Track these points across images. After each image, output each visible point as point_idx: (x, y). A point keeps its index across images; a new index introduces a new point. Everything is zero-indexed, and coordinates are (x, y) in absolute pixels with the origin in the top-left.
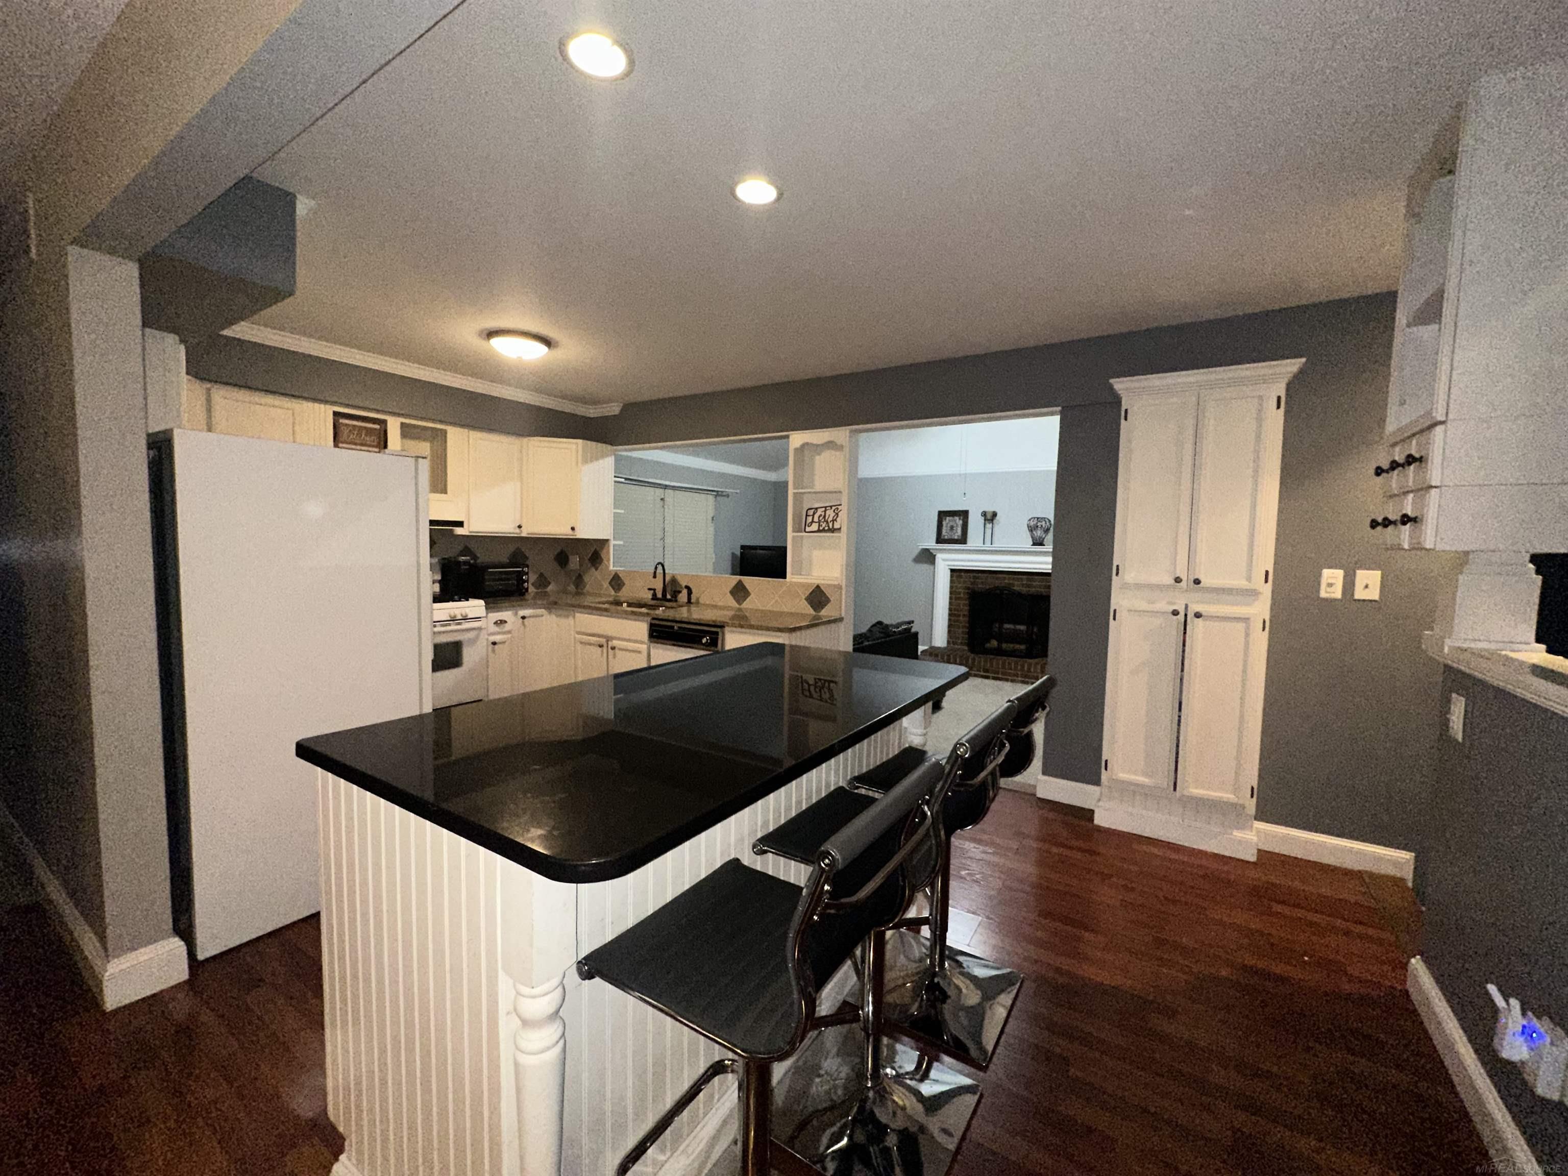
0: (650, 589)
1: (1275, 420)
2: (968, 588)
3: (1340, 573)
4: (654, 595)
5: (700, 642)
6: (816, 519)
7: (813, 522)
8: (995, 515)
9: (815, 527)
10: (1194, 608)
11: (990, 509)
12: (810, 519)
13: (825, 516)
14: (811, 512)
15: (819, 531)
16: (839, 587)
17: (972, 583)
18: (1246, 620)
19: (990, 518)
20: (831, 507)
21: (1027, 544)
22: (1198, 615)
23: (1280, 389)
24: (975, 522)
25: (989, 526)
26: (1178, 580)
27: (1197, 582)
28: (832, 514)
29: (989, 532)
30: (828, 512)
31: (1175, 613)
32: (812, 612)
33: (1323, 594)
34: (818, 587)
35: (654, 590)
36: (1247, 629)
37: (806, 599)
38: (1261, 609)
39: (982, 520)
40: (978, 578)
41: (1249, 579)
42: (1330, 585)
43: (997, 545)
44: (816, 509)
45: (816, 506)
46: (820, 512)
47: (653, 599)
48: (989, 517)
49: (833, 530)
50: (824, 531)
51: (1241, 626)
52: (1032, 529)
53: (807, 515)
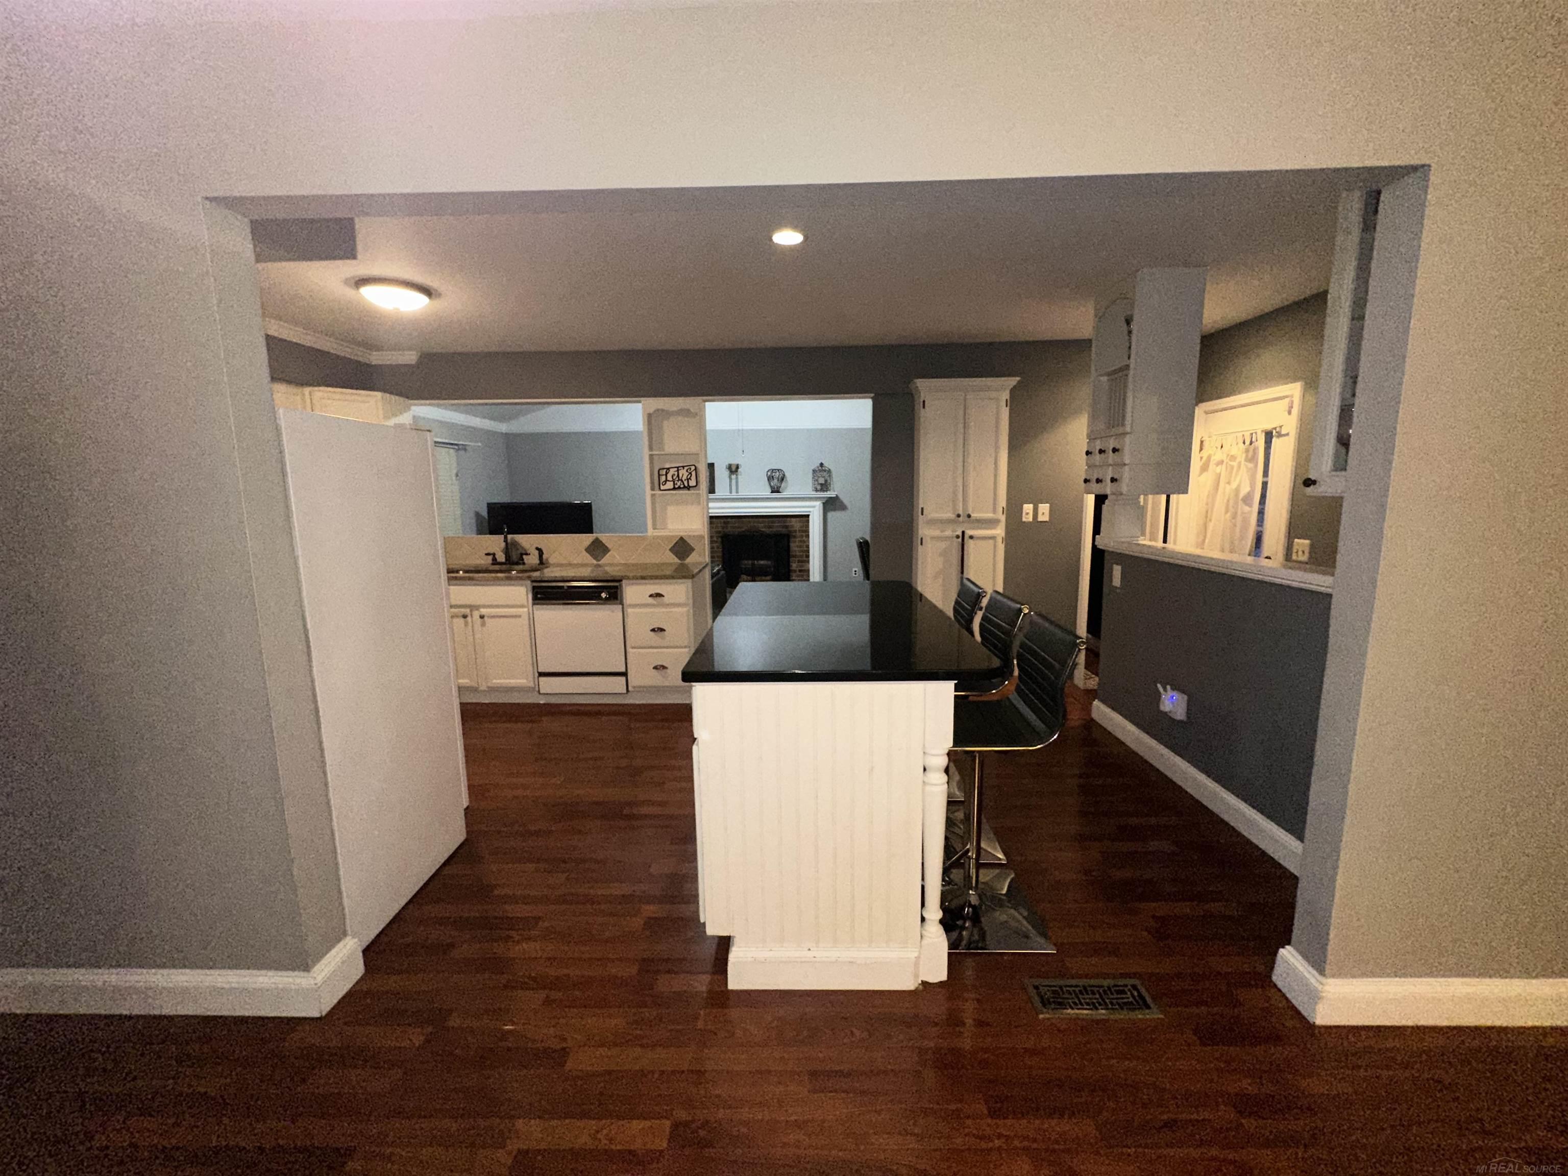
0: (487, 554)
1: (1005, 413)
2: (720, 532)
3: (1031, 506)
4: (494, 559)
5: (600, 598)
6: (669, 478)
7: (666, 480)
8: (737, 467)
9: (670, 485)
10: (969, 532)
11: (734, 462)
12: (663, 478)
13: (678, 476)
14: (664, 472)
15: (674, 489)
16: (702, 537)
17: (723, 528)
18: (993, 538)
19: (733, 470)
20: (683, 467)
21: (767, 492)
22: (971, 537)
23: (1006, 395)
24: (721, 474)
25: (734, 477)
26: (959, 516)
27: (969, 516)
28: (686, 474)
29: (734, 482)
30: (681, 473)
31: (958, 537)
32: (677, 560)
33: (1024, 519)
34: (682, 538)
35: (494, 555)
36: (995, 542)
37: (671, 550)
38: (1000, 531)
39: (727, 473)
40: (728, 522)
41: (994, 511)
42: (1027, 514)
43: (743, 493)
44: (668, 469)
45: (667, 466)
46: (672, 471)
47: (493, 564)
48: (734, 468)
49: (689, 488)
50: (679, 488)
51: (991, 541)
52: (770, 478)
53: (659, 475)
